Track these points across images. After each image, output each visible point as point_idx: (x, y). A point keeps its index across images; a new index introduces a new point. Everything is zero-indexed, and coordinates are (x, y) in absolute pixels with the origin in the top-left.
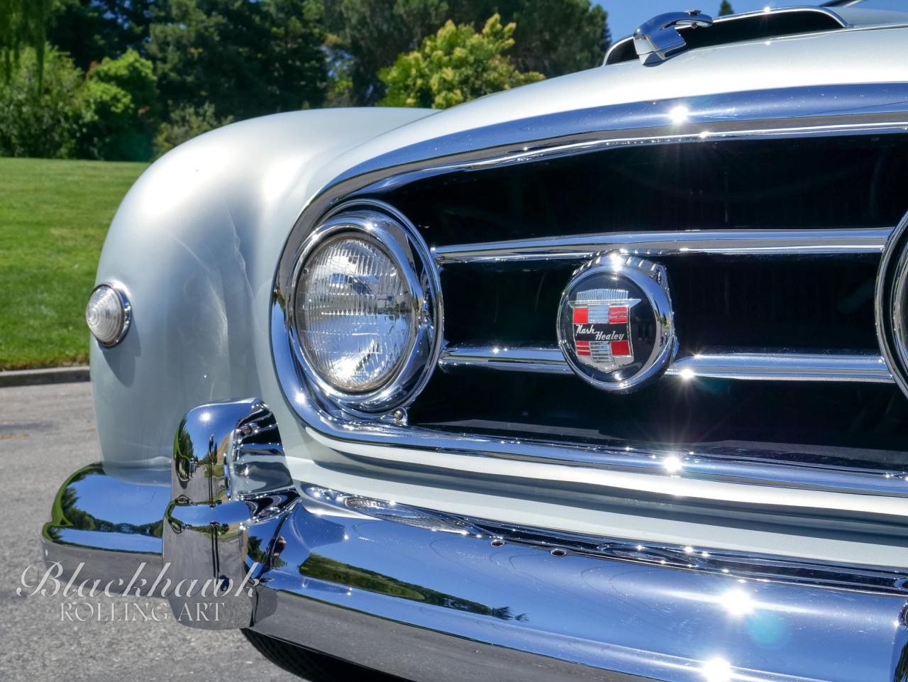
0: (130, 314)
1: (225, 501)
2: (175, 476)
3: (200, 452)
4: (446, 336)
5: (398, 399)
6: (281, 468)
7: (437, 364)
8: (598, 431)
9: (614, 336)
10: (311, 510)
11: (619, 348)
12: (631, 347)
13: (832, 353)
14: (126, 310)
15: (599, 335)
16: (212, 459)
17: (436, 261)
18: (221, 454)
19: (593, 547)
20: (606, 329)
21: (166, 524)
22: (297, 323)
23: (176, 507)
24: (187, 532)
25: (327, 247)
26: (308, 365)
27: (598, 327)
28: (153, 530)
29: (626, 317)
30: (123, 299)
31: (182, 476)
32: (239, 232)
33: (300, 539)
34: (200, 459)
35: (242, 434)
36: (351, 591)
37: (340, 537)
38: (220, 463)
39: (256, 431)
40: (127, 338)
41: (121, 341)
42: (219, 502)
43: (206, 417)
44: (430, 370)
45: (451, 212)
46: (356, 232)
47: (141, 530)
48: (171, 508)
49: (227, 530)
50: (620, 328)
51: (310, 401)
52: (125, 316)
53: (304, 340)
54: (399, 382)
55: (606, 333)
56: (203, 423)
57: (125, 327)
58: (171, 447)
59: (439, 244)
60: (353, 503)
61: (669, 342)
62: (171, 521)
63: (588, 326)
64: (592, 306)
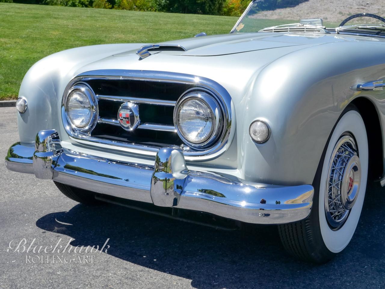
0: (27, 105)
1: (46, 152)
2: (36, 146)
3: (41, 141)
4: (99, 115)
5: (90, 129)
6: (59, 145)
7: (97, 122)
8: (127, 139)
9: (126, 120)
10: (67, 155)
11: (128, 122)
12: (130, 122)
13: (167, 125)
14: (26, 104)
15: (124, 119)
16: (44, 142)
17: (97, 98)
18: (46, 141)
19: (127, 164)
20: (125, 118)
21: (34, 157)
22: (67, 110)
23: (36, 153)
24: (38, 159)
25: (73, 93)
26: (69, 120)
27: (124, 118)
28: (31, 158)
29: (129, 116)
30: (25, 102)
31: (37, 146)
32: (54, 86)
33: (63, 160)
34: (41, 142)
35: (52, 137)
36: (76, 172)
37: (74, 161)
38: (45, 143)
39: (56, 136)
40: (26, 111)
41: (25, 112)
42: (45, 152)
43: (43, 133)
44: (96, 123)
45: (104, 85)
46: (79, 90)
47: (29, 158)
48: (35, 153)
49: (47, 158)
50: (128, 118)
51: (70, 129)
52: (26, 106)
53: (68, 114)
54: (89, 125)
55: (125, 119)
56: (42, 135)
57: (26, 109)
58: (35, 139)
59: (99, 94)
60: (80, 154)
61: (138, 121)
62: (35, 156)
63: (122, 117)
64: (123, 113)
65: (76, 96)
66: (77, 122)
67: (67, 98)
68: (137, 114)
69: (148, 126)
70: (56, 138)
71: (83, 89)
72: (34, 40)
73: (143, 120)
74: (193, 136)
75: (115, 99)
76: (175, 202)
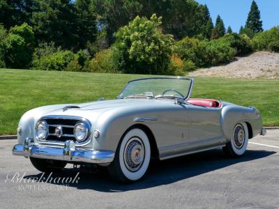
0: (21, 129)
4: (49, 132)
5: (45, 138)
10: (36, 147)
12: (59, 134)
13: (72, 134)
17: (48, 126)
25: (39, 124)
26: (38, 134)
37: (39, 149)
44: (48, 135)
51: (38, 138)
53: (37, 132)
54: (45, 136)
55: (57, 133)
57: (21, 131)
58: (24, 141)
59: (49, 124)
61: (62, 133)
64: (57, 131)
65: (41, 125)
66: (41, 135)
67: (37, 126)
68: (61, 131)
69: (66, 135)
70: (32, 141)
71: (43, 123)
72: (22, 96)
73: (64, 133)
74: (79, 138)
75: (55, 126)
76: (71, 159)
